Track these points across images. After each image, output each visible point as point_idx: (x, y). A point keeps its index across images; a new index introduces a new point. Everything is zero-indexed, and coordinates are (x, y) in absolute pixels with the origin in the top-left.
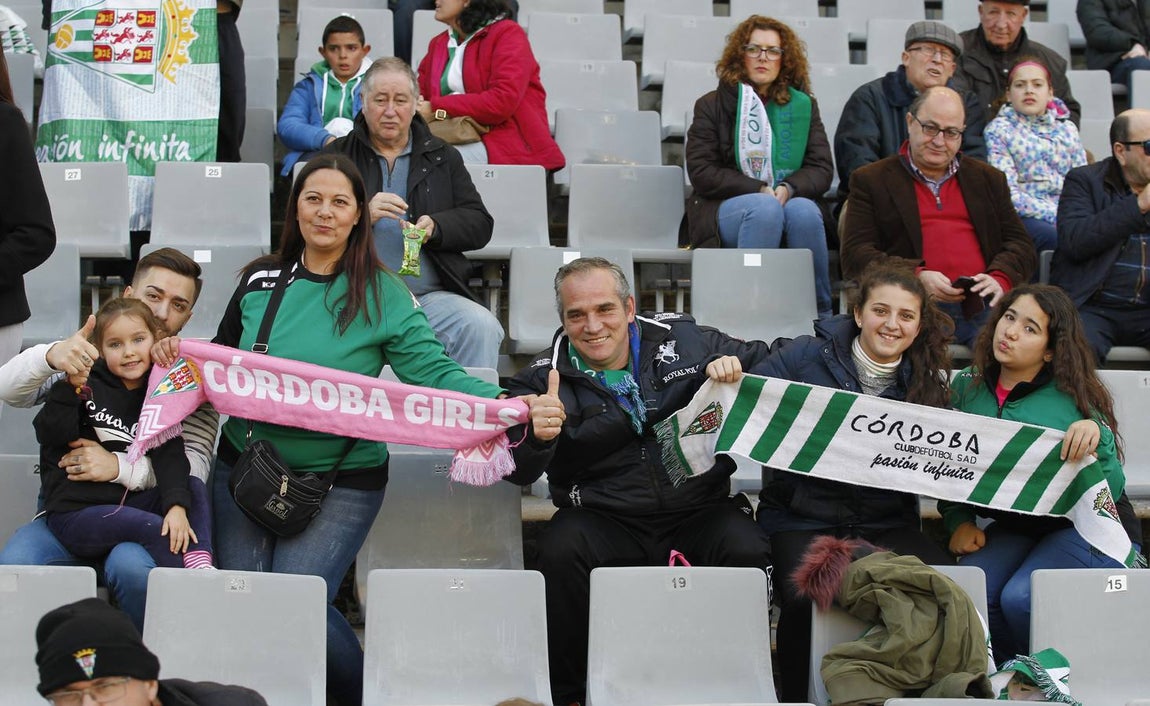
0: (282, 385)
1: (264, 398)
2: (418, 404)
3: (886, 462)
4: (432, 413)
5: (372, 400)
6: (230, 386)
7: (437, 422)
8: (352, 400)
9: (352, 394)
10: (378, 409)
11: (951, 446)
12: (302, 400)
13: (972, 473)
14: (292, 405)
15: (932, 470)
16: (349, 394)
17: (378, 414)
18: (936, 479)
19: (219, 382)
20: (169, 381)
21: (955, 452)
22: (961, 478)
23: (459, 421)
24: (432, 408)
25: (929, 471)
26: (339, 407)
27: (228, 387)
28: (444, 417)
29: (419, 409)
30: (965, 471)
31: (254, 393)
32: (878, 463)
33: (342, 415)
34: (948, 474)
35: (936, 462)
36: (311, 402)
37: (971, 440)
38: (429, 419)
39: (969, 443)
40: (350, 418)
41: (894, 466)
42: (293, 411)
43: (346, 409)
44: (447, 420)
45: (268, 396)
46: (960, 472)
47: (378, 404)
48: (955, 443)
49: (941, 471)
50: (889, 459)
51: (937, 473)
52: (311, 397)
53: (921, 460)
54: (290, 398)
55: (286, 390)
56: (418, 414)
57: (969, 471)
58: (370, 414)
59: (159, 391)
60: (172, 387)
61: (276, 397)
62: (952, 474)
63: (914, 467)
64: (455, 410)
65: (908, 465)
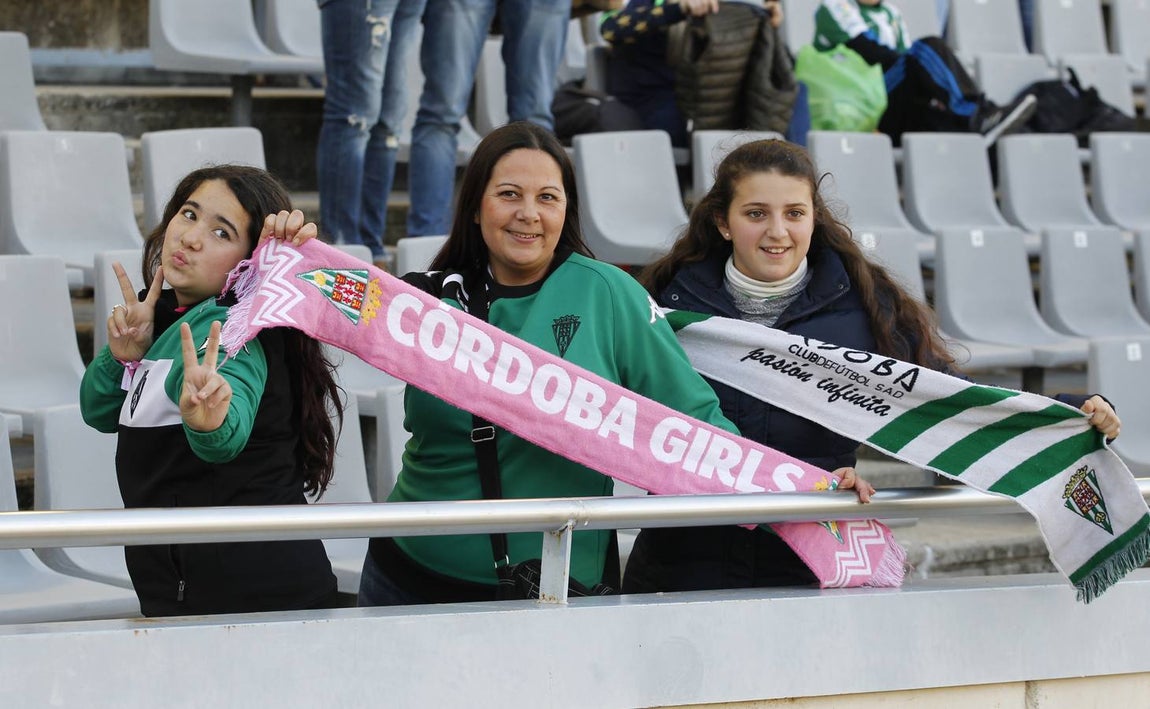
0: (495, 359)
1: (465, 370)
2: (675, 433)
3: (768, 360)
4: (687, 450)
5: (615, 413)
6: (420, 340)
7: (690, 466)
8: (586, 406)
9: (590, 398)
10: (616, 428)
11: (875, 371)
12: (516, 388)
13: (888, 408)
14: (502, 392)
15: (831, 388)
16: (585, 397)
17: (614, 435)
18: (830, 400)
19: (405, 329)
20: (332, 279)
21: (875, 379)
22: (869, 409)
23: (719, 471)
24: (690, 443)
25: (825, 388)
26: (564, 412)
27: (417, 341)
28: (701, 461)
29: (674, 441)
30: (880, 402)
31: (452, 360)
32: (755, 358)
33: (566, 426)
34: (851, 399)
35: (841, 380)
36: (527, 394)
37: (909, 372)
38: (680, 459)
39: (904, 376)
40: (575, 433)
41: (775, 367)
42: (498, 401)
43: (573, 417)
44: (703, 465)
45: (471, 369)
46: (871, 402)
47: (618, 421)
48: (882, 370)
49: (842, 392)
50: (773, 357)
51: (834, 392)
52: (530, 387)
53: (818, 373)
54: (500, 381)
55: (498, 368)
56: (668, 448)
57: (884, 403)
58: (604, 433)
59: (312, 278)
60: (330, 289)
61: (482, 375)
62: (858, 401)
63: (805, 377)
64: (720, 453)
65: (797, 373)
